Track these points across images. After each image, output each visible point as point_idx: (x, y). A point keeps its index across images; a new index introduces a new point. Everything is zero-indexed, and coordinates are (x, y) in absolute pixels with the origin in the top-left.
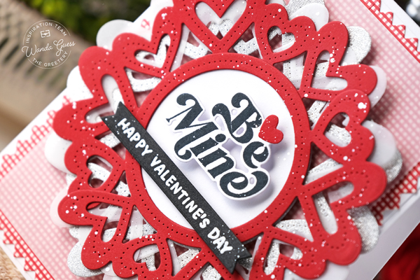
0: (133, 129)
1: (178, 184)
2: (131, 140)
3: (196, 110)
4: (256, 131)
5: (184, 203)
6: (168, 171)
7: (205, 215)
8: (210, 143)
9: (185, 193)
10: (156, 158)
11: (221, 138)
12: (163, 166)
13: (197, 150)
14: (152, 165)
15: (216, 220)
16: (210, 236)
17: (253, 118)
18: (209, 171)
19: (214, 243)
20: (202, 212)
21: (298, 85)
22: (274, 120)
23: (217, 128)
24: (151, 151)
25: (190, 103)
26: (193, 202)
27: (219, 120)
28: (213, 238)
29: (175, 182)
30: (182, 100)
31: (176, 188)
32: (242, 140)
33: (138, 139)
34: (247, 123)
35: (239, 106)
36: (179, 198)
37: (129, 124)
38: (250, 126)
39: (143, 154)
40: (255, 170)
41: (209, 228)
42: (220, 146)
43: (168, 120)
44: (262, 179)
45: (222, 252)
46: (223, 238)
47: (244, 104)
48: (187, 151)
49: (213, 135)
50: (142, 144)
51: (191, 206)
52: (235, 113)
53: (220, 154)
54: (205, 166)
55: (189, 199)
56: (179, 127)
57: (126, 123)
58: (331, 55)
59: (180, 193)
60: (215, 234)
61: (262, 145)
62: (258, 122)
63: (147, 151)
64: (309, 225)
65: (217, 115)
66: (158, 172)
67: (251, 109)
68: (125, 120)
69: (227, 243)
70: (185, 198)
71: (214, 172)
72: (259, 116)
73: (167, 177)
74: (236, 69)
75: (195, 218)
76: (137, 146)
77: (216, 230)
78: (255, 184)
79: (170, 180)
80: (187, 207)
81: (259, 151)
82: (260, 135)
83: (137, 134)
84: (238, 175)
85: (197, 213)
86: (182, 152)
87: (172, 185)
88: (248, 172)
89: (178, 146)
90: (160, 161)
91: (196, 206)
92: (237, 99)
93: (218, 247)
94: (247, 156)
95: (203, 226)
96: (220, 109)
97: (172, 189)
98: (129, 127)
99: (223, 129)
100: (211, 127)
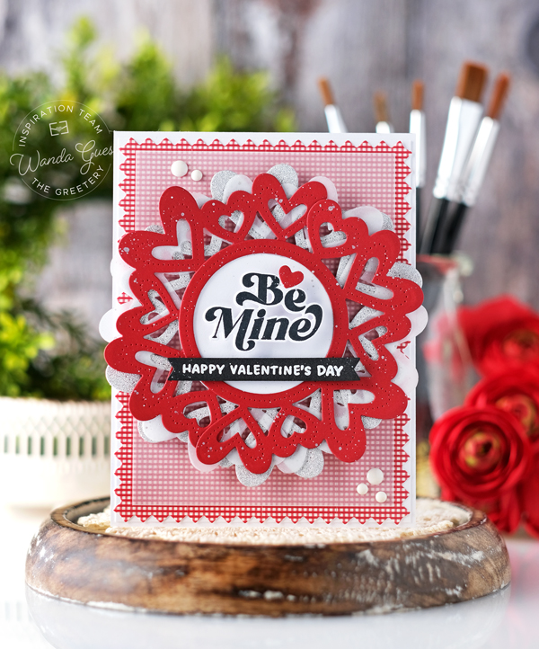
0: (196, 366)
1: (263, 367)
2: (202, 372)
3: (227, 313)
4: (281, 287)
5: (280, 373)
6: (248, 366)
7: (302, 367)
8: (258, 324)
9: (274, 368)
10: (232, 367)
11: (262, 313)
12: (242, 366)
13: (255, 335)
14: (234, 372)
15: (313, 362)
16: (320, 374)
17: (270, 282)
18: (276, 339)
19: (327, 375)
20: (298, 366)
21: (273, 236)
22: (285, 270)
23: (252, 310)
24: (223, 366)
25: (218, 313)
26: (286, 367)
27: (248, 304)
28: (323, 373)
29: (260, 368)
30: (210, 316)
31: (266, 370)
32: (277, 301)
33: (206, 368)
34: (269, 288)
35: (253, 284)
36: (274, 373)
37: (190, 365)
38: (273, 288)
39: (220, 373)
40: (305, 309)
41: (314, 371)
42: (266, 318)
43: (215, 337)
44: (316, 310)
45: (338, 375)
46: (330, 367)
47: (255, 279)
48: (249, 342)
49: (254, 316)
50: (212, 368)
51: (288, 370)
52: (254, 290)
53: (272, 323)
54: (270, 338)
55: (281, 368)
56: (227, 334)
57: (187, 367)
58: (277, 199)
59: (271, 370)
60: (322, 370)
61: (294, 290)
62: (276, 281)
63: (221, 369)
64: (372, 307)
65: (244, 302)
66: (242, 373)
67: (263, 278)
68: (184, 365)
69: (336, 367)
70: (277, 370)
71: (281, 336)
72: (272, 277)
73: (252, 370)
74: (222, 265)
75: (298, 374)
76: (211, 372)
77: (319, 367)
78: (314, 317)
79: (255, 370)
80: (285, 373)
81: (296, 296)
82: (286, 287)
83: (202, 366)
84: (298, 323)
85: (295, 370)
86: (246, 345)
87: (260, 371)
88: (303, 315)
89: (239, 345)
90: (236, 366)
91: (290, 367)
92: (247, 281)
93: (333, 374)
94: (291, 305)
95: (308, 373)
96: (241, 298)
97: (263, 373)
98: (192, 367)
99: (257, 306)
100: (248, 313)
